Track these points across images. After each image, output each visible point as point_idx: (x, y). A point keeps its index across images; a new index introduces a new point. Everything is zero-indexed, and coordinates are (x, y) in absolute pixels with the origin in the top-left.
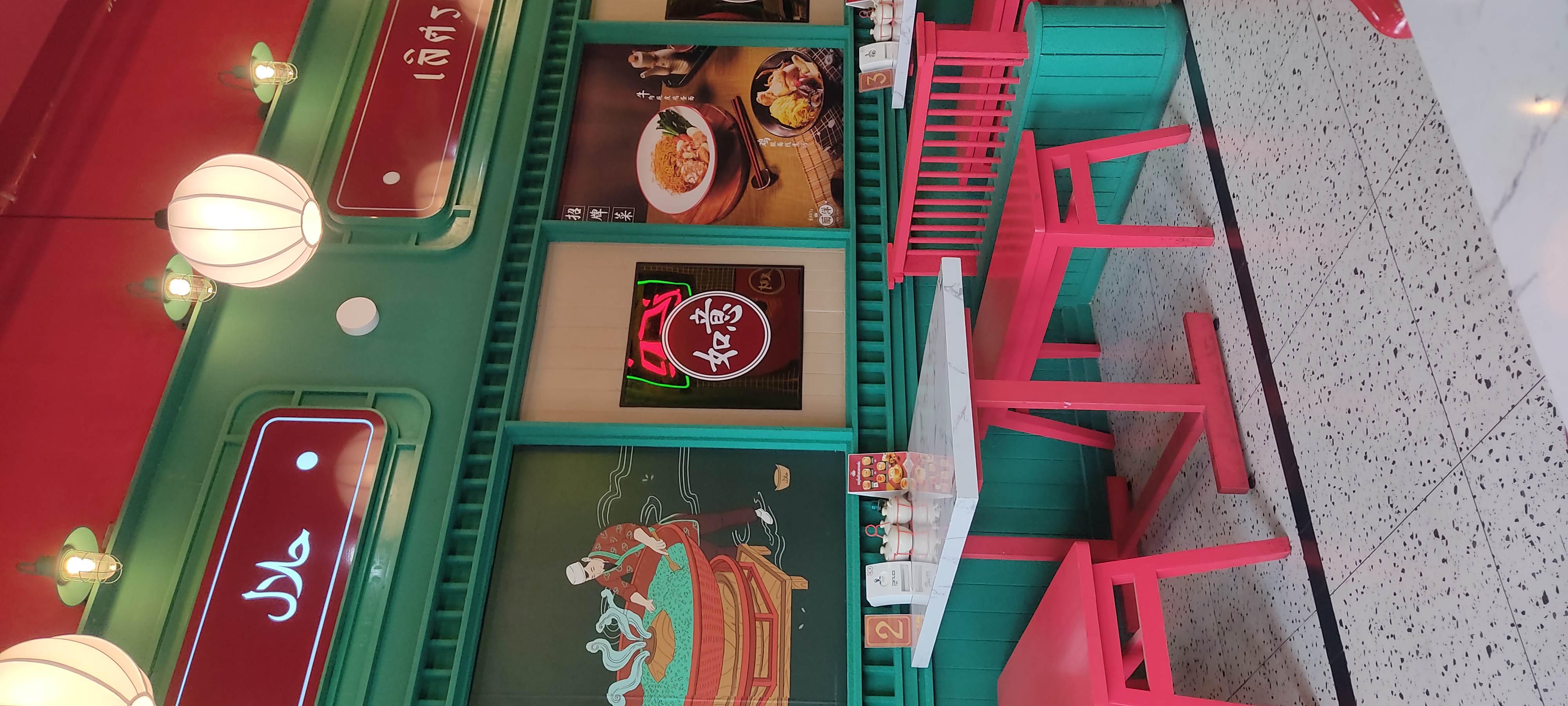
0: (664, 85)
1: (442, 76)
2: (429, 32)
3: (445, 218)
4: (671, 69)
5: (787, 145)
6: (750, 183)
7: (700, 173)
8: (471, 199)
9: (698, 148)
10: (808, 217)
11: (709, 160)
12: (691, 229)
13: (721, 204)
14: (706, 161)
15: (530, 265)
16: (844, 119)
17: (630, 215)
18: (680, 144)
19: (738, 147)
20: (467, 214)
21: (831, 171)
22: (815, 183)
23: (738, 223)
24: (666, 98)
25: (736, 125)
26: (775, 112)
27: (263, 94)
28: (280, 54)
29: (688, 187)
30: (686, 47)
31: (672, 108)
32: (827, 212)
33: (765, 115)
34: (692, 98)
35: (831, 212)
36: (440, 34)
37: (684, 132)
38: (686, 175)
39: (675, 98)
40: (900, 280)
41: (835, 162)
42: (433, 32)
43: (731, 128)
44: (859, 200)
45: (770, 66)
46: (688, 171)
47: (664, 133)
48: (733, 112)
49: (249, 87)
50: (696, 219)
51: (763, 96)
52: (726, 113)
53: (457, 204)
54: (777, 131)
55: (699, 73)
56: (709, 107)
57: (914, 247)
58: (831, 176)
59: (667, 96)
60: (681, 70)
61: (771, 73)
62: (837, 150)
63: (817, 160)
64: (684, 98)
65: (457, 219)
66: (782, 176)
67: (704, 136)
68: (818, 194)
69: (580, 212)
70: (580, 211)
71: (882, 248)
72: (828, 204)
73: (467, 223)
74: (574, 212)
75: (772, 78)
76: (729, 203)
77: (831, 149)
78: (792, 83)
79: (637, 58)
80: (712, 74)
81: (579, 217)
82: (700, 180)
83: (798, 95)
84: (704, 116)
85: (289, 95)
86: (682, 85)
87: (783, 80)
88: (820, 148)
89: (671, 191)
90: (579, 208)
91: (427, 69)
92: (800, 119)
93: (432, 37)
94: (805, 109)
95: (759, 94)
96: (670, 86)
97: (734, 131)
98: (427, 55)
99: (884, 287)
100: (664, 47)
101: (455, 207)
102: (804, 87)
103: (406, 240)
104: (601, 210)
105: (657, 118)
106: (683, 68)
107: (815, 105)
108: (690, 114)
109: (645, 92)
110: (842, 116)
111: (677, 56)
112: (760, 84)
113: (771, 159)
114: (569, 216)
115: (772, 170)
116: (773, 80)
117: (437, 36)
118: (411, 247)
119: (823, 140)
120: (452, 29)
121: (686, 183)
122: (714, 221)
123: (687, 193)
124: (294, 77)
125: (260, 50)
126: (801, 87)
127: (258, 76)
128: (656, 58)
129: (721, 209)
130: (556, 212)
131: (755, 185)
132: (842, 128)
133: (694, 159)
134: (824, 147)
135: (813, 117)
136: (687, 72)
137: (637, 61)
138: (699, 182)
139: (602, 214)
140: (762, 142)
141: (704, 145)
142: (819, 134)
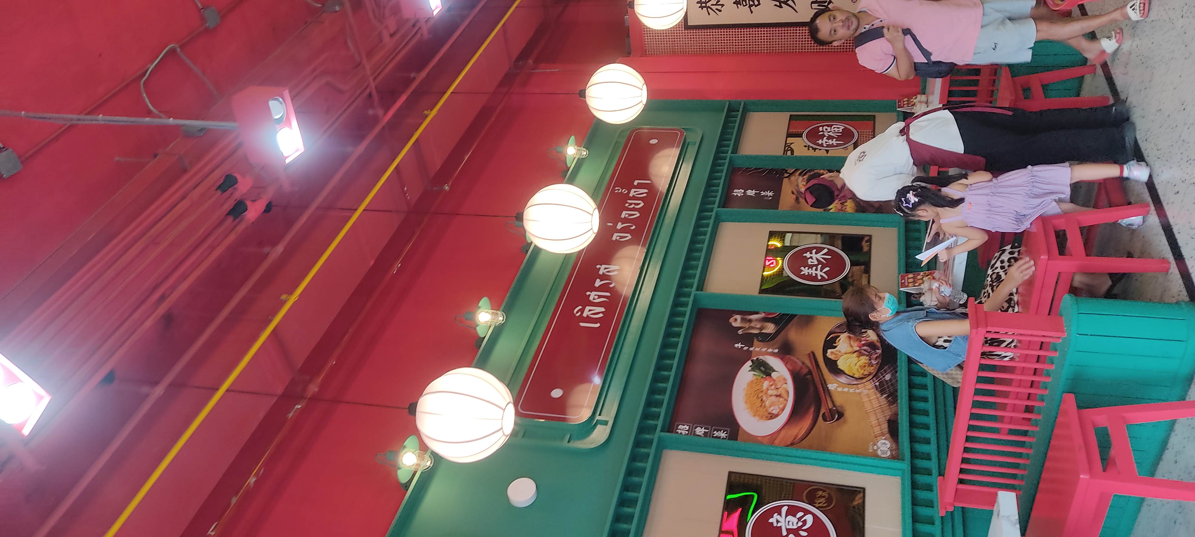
0: (755, 340)
1: (598, 325)
2: (593, 296)
3: (590, 425)
4: (761, 329)
5: (851, 391)
6: (820, 418)
7: (781, 406)
8: (609, 413)
9: (780, 387)
10: (868, 448)
11: (788, 397)
12: (772, 449)
13: (797, 431)
14: (786, 398)
15: (649, 465)
16: (898, 374)
17: (726, 434)
18: (766, 384)
19: (812, 389)
20: (605, 423)
21: (888, 414)
22: (874, 422)
23: (810, 448)
24: (757, 349)
25: (810, 372)
26: (841, 365)
27: (481, 331)
28: (495, 306)
29: (771, 416)
30: (774, 314)
31: (761, 357)
32: (884, 446)
33: (833, 367)
34: (776, 351)
35: (889, 446)
36: (600, 297)
37: (769, 375)
38: (770, 406)
39: (764, 350)
40: (951, 509)
41: (891, 407)
42: (595, 295)
43: (806, 375)
44: (913, 439)
45: (838, 331)
46: (772, 404)
47: (754, 375)
48: (808, 362)
49: (474, 326)
50: (777, 442)
51: (832, 353)
52: (803, 363)
53: (600, 415)
54: (843, 379)
55: (783, 333)
56: (789, 358)
57: (961, 481)
58: (888, 418)
59: (758, 349)
60: (769, 330)
61: (839, 336)
62: (892, 398)
63: (876, 404)
64: (770, 350)
65: (599, 426)
66: (848, 414)
67: (784, 379)
68: (877, 430)
69: (687, 429)
70: (688, 427)
71: (934, 480)
72: (885, 439)
73: (605, 430)
74: (683, 429)
75: (840, 340)
76: (803, 432)
77: (888, 396)
78: (856, 344)
79: (736, 320)
80: (793, 334)
81: (687, 432)
82: (781, 411)
83: (860, 353)
84: (786, 364)
85: (498, 331)
86: (768, 341)
87: (848, 342)
88: (879, 395)
89: (757, 418)
90: (687, 426)
91: (588, 320)
92: (862, 372)
93: (594, 299)
94: (866, 364)
95: (829, 351)
96: (760, 341)
97: (809, 377)
98: (590, 310)
99: (937, 513)
100: (757, 313)
101: (598, 418)
102: (865, 348)
103: (562, 438)
104: (703, 428)
105: (749, 363)
106: (770, 328)
107: (874, 362)
108: (775, 362)
109: (741, 344)
110: (896, 372)
111: (766, 320)
112: (830, 343)
113: (838, 401)
114: (679, 431)
115: (839, 408)
116: (840, 341)
117: (598, 298)
118: (565, 444)
119: (881, 389)
120: (608, 294)
121: (770, 414)
122: (791, 444)
123: (771, 421)
124: (503, 321)
125: (484, 302)
126: (863, 348)
127: (480, 320)
128: (750, 321)
129: (796, 436)
130: (670, 428)
131: (825, 420)
132: (897, 380)
133: (777, 396)
134: (882, 395)
135: (873, 371)
136: (774, 331)
137: (736, 322)
138: (780, 413)
139: (704, 432)
140: (831, 387)
141: (784, 386)
142: (877, 384)
